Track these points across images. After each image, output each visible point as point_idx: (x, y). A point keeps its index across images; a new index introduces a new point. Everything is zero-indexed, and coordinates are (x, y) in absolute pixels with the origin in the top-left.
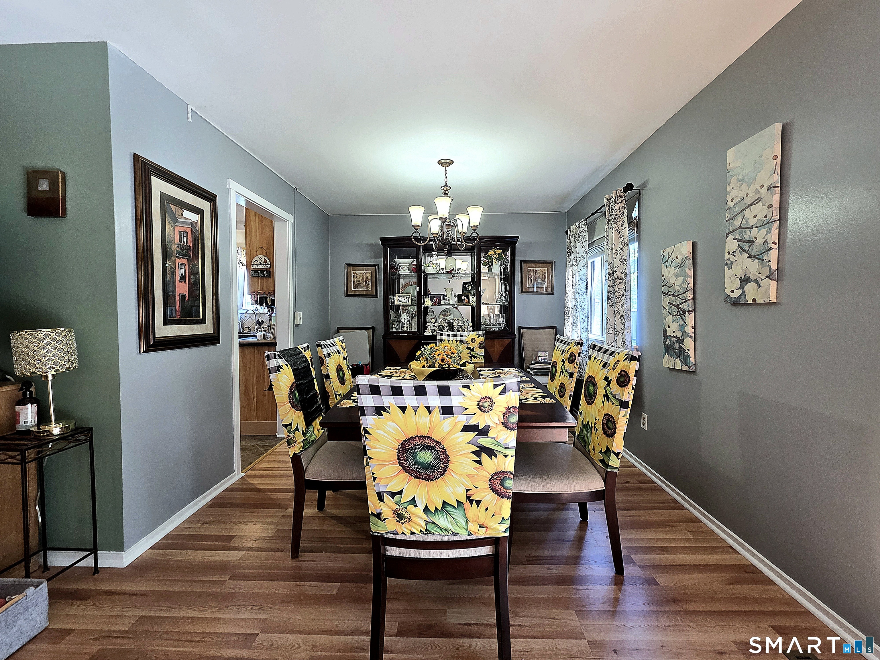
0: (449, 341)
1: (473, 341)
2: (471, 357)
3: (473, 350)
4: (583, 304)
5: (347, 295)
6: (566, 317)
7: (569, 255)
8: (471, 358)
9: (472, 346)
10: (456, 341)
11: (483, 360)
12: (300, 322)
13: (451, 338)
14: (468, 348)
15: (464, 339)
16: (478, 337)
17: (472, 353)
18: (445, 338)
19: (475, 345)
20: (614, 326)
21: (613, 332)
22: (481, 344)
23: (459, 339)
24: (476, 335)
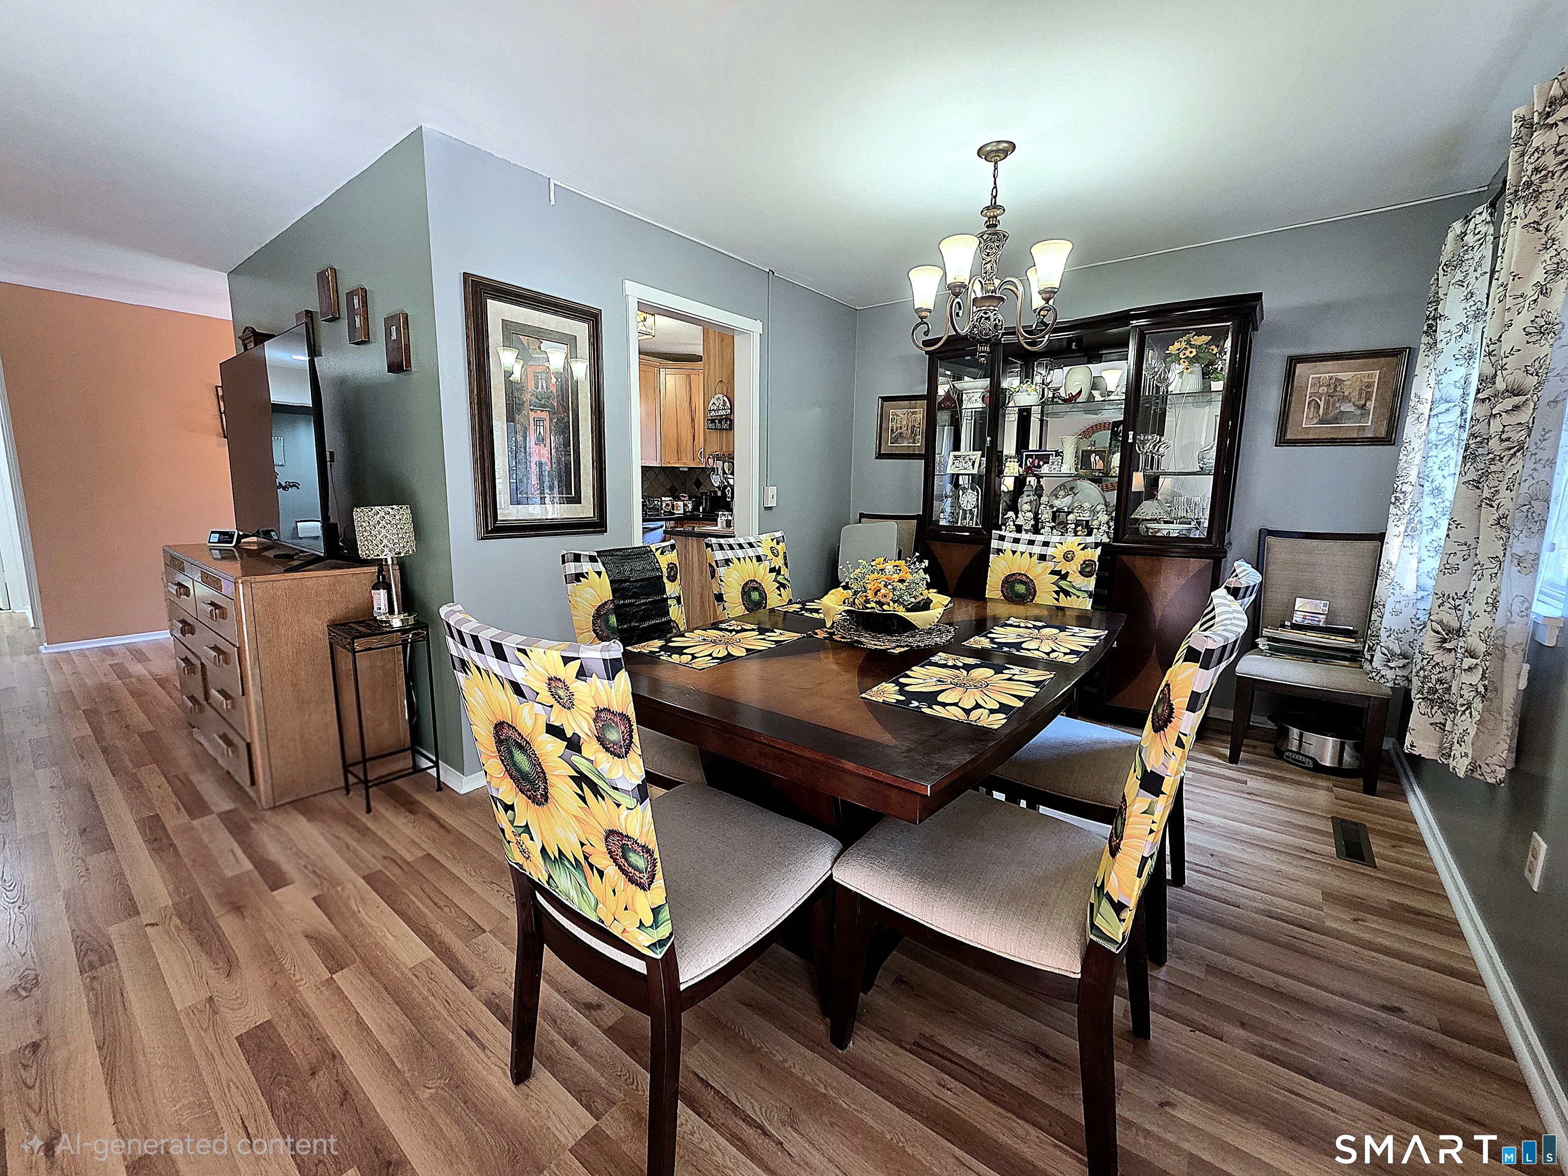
0: (1014, 552)
1: (1068, 557)
2: (1057, 593)
3: (1064, 577)
4: (1440, 473)
5: (880, 456)
6: (1393, 510)
7: (1430, 326)
8: (1058, 595)
9: (1064, 567)
10: (1030, 554)
11: (1088, 604)
12: (772, 503)
13: (1021, 547)
14: (1053, 572)
15: (1049, 551)
16: (1083, 549)
17: (1063, 583)
18: (1007, 545)
19: (1073, 568)
20: (1469, 548)
21: (1464, 566)
22: (1087, 566)
23: (1037, 549)
24: (1079, 544)
